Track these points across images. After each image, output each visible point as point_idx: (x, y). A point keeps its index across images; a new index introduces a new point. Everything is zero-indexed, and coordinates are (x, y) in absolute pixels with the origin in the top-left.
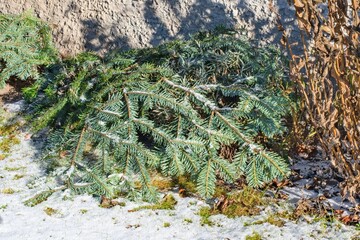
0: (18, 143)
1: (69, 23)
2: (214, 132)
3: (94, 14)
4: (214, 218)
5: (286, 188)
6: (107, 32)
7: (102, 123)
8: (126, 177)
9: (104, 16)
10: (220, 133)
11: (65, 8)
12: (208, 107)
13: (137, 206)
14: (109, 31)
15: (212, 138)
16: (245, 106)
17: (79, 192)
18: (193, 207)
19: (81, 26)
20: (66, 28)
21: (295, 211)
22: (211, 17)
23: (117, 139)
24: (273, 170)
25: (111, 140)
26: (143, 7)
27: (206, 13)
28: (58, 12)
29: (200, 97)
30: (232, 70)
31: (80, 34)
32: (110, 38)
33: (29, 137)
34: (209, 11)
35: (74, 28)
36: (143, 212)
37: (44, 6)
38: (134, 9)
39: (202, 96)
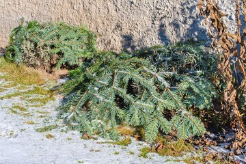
0: (54, 100)
1: (114, 36)
2: (163, 101)
3: (129, 31)
4: (150, 154)
5: (212, 146)
6: (136, 44)
7: (96, 89)
8: (102, 123)
9: (135, 33)
10: (166, 102)
11: (113, 27)
12: (164, 85)
13: (104, 141)
14: (137, 43)
15: (160, 104)
16: (183, 86)
17: (73, 128)
18: (139, 146)
19: (121, 39)
20: (112, 40)
21: (204, 157)
22: (197, 37)
23: (101, 98)
24: (194, 129)
25: (98, 99)
26: (158, 29)
27: (195, 35)
28: (109, 30)
29: (160, 79)
30: (189, 66)
31: (120, 44)
32: (137, 48)
33: (62, 98)
34: (196, 33)
35: (117, 40)
36: (106, 145)
37: (101, 25)
38: (152, 30)
39: (162, 78)
